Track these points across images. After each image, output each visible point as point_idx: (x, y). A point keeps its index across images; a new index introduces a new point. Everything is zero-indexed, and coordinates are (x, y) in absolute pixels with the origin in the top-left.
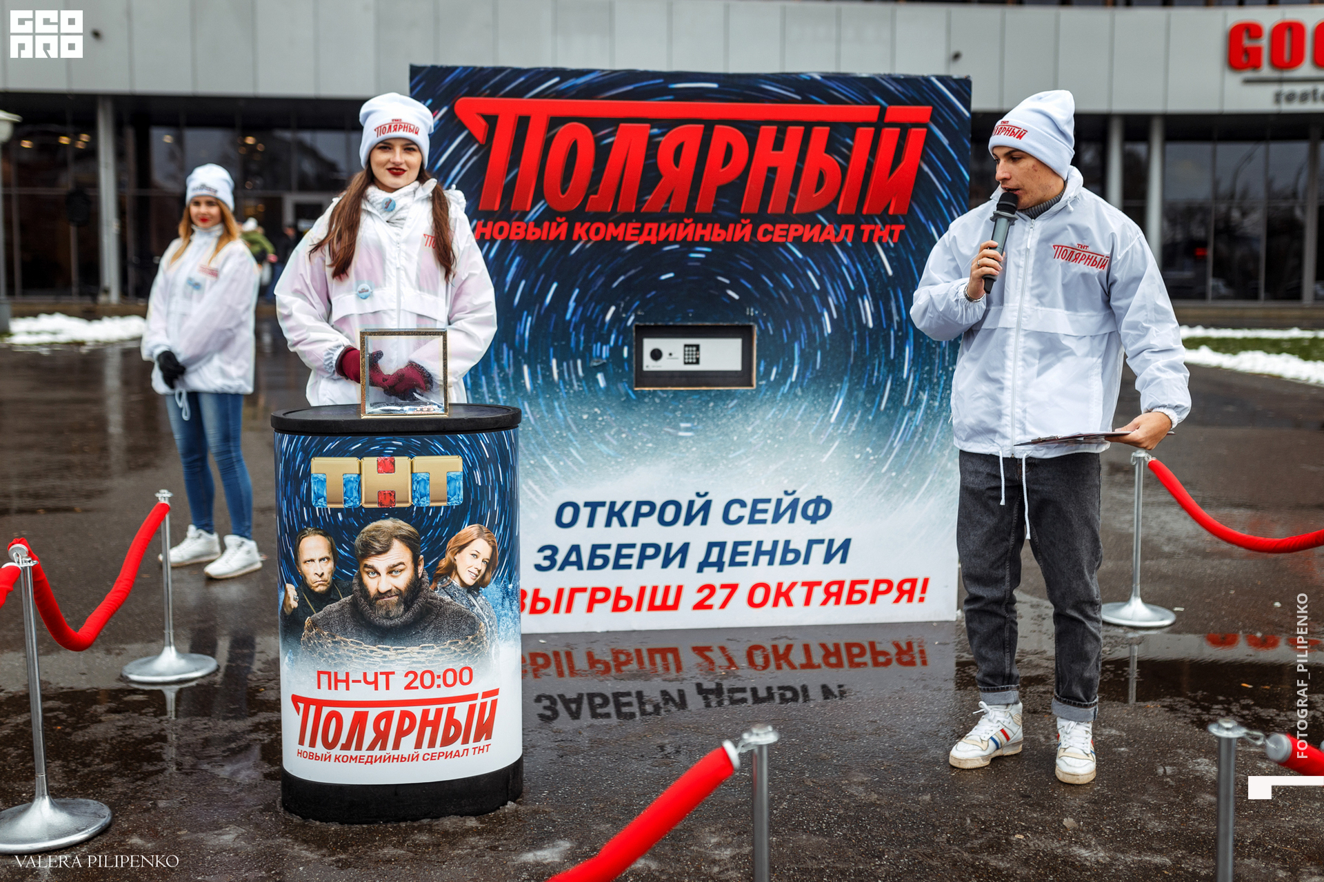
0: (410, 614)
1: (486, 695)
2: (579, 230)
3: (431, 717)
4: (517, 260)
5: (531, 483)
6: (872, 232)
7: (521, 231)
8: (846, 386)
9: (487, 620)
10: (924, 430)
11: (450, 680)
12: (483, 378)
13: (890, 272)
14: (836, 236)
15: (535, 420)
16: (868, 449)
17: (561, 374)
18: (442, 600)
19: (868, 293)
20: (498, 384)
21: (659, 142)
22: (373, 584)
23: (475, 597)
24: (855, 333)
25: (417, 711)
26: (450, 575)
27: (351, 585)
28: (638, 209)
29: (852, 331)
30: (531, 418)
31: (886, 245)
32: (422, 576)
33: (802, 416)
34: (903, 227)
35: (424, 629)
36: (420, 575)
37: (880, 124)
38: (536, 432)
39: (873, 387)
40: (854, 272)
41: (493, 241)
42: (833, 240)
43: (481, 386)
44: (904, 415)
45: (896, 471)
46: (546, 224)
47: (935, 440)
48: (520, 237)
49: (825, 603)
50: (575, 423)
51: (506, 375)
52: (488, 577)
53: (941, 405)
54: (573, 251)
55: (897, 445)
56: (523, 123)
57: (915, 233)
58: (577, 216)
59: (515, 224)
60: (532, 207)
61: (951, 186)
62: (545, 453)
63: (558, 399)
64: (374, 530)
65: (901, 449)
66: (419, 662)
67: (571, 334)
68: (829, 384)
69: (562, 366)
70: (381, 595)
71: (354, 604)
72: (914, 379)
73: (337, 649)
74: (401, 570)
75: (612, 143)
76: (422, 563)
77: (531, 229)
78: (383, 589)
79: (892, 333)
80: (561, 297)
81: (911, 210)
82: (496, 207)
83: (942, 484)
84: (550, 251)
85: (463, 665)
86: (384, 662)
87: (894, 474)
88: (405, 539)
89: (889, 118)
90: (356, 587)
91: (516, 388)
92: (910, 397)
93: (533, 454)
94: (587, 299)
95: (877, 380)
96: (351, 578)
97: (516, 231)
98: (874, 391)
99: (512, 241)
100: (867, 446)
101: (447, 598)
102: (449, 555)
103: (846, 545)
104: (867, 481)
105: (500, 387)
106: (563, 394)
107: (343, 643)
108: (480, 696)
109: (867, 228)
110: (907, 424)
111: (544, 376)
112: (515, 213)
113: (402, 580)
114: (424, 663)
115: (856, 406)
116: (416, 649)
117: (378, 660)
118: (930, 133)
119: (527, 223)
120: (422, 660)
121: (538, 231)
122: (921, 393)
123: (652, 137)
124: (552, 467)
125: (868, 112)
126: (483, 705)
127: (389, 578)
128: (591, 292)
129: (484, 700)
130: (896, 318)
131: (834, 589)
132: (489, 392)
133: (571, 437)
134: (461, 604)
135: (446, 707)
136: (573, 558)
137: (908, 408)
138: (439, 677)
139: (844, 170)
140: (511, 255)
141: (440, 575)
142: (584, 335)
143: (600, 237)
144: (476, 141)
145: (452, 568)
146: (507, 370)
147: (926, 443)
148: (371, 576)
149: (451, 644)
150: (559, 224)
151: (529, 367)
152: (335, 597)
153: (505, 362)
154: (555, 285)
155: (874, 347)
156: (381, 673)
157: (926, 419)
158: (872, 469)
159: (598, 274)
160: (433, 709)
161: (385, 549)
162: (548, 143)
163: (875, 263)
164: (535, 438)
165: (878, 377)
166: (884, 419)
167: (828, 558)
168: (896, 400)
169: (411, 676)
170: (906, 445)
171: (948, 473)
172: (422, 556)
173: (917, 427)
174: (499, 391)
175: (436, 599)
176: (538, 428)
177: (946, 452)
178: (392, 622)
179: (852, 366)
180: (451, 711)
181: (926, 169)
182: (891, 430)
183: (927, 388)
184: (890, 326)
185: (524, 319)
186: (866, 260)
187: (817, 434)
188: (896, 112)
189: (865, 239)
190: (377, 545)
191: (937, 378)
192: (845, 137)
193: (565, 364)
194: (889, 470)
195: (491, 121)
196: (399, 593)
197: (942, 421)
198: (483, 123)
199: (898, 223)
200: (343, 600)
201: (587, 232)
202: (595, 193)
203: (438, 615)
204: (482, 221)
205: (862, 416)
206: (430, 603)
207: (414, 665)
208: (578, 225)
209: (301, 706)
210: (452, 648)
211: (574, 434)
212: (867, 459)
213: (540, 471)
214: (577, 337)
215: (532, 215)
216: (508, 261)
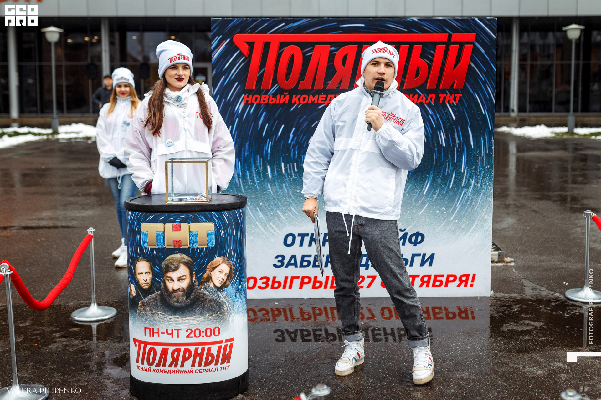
0: (188, 301)
1: (227, 341)
2: (295, 98)
3: (199, 352)
4: (264, 113)
5: (271, 224)
6: (445, 97)
7: (266, 99)
8: (431, 176)
9: (227, 304)
10: (472, 198)
11: (209, 334)
12: (248, 172)
13: (454, 118)
14: (426, 100)
15: (273, 193)
16: (443, 208)
17: (286, 170)
18: (204, 294)
19: (443, 129)
20: (255, 175)
21: (335, 54)
22: (171, 286)
23: (221, 292)
24: (436, 149)
25: (192, 349)
26: (208, 281)
27: (160, 286)
28: (324, 88)
29: (434, 148)
30: (271, 192)
31: (452, 104)
32: (195, 282)
33: (408, 191)
34: (461, 95)
35: (196, 308)
36: (193, 282)
37: (448, 43)
38: (274, 199)
39: (446, 176)
40: (435, 118)
41: (252, 105)
42: (424, 102)
43: (246, 176)
44: (462, 191)
45: (458, 219)
46: (278, 96)
47: (478, 204)
48: (266, 102)
49: (421, 286)
50: (293, 194)
51: (259, 170)
52: (228, 283)
53: (481, 186)
54: (292, 109)
55: (458, 206)
56: (267, 46)
57: (467, 98)
58: (293, 92)
59: (263, 96)
60: (272, 88)
61: (486, 74)
62: (279, 209)
63: (285, 182)
64: (171, 259)
65: (460, 208)
66: (193, 324)
67: (291, 150)
68: (423, 175)
69: (287, 166)
70: (174, 291)
71: (162, 295)
72: (467, 173)
73: (153, 317)
74: (184, 279)
75: (311, 55)
76: (195, 276)
77: (271, 98)
78: (175, 288)
79: (455, 149)
80: (286, 132)
81: (465, 86)
82: (254, 88)
83: (482, 226)
84: (280, 109)
85: (215, 326)
86: (176, 324)
87: (457, 221)
88: (186, 264)
89: (453, 40)
90: (162, 287)
91: (264, 177)
92: (465, 182)
93: (272, 210)
94: (299, 132)
95: (448, 173)
96: (160, 283)
97: (263, 99)
98: (447, 179)
99: (262, 104)
100: (443, 206)
101: (207, 293)
102: (208, 272)
103: (432, 256)
104: (443, 224)
105: (256, 176)
106: (287, 180)
107: (156, 314)
108: (224, 342)
109: (442, 96)
110: (463, 195)
111: (278, 171)
112: (263, 90)
113: (185, 284)
114: (195, 325)
115: (437, 186)
116: (192, 318)
117: (173, 323)
118: (475, 47)
119: (269, 96)
120: (195, 323)
121: (274, 99)
122: (471, 180)
123: (331, 51)
124: (282, 216)
125: (443, 37)
126: (226, 346)
127: (179, 283)
128: (301, 129)
129: (226, 344)
130: (457, 141)
131: (426, 279)
132: (251, 179)
133: (291, 201)
134: (214, 296)
135: (206, 347)
136: (293, 261)
137: (464, 187)
138: (203, 332)
139: (430, 67)
140: (261, 111)
141: (204, 282)
142: (297, 150)
143: (305, 102)
144: (244, 55)
145: (209, 278)
146: (259, 168)
147: (473, 205)
148: (170, 281)
149: (209, 316)
150: (285, 96)
151: (270, 167)
152: (153, 292)
153: (258, 164)
154: (283, 126)
155: (446, 156)
156: (175, 330)
157: (474, 193)
158: (445, 219)
159: (305, 120)
160: (200, 348)
161: (177, 269)
162: (279, 56)
163: (446, 113)
164: (273, 202)
165: (448, 171)
166: (451, 193)
167: (423, 263)
168: (458, 183)
169: (189, 331)
170: (463, 206)
171: (485, 221)
172: (194, 272)
173: (468, 197)
174: (255, 178)
175: (202, 293)
176: (275, 197)
177: (484, 210)
178: (180, 305)
179: (434, 166)
180: (209, 349)
181: (473, 65)
182: (455, 199)
183: (474, 177)
184: (454, 145)
185: (268, 142)
186: (442, 112)
187: (417, 200)
188: (456, 37)
189: (441, 101)
190: (172, 267)
191: (479, 172)
192: (430, 50)
193: (288, 165)
194: (454, 219)
195: (251, 45)
196: (183, 290)
197: (482, 194)
198: (247, 46)
199: (458, 93)
200: (156, 293)
201: (299, 99)
202: (303, 80)
203: (202, 301)
204: (247, 95)
205: (440, 191)
206: (198, 295)
207: (191, 326)
208: (294, 96)
209: (137, 344)
210: (210, 318)
211: (293, 200)
212: (442, 213)
213: (276, 218)
214: (294, 151)
215: (272, 91)
216: (259, 114)
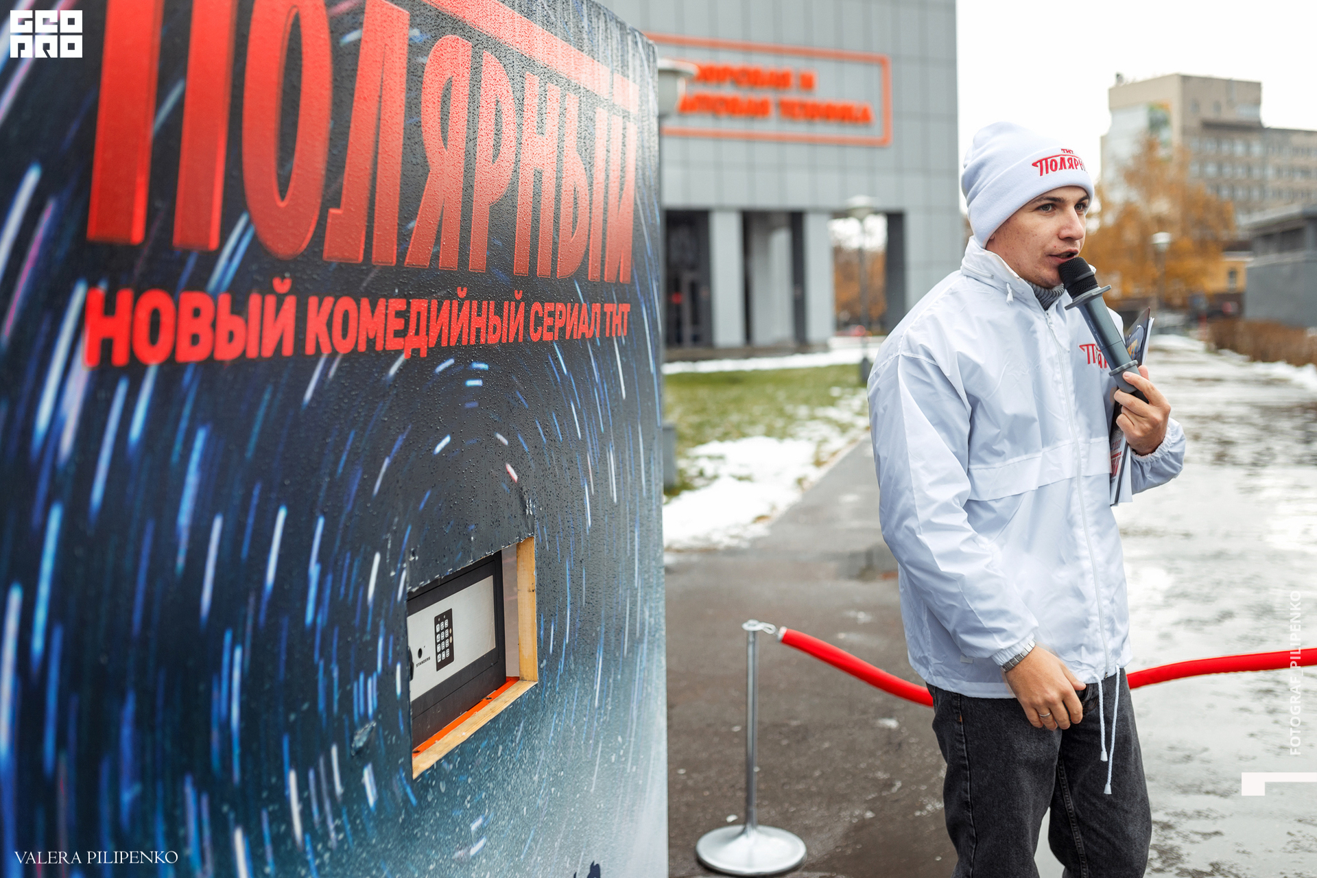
2: (315, 320)
4: (199, 439)
6: (611, 316)
7: (202, 326)
13: (625, 395)
14: (589, 326)
17: (305, 811)
19: (612, 438)
28: (400, 260)
31: (620, 343)
34: (629, 308)
40: (602, 398)
41: (135, 372)
42: (587, 335)
46: (254, 300)
48: (202, 350)
54: (308, 393)
58: (309, 273)
59: (191, 300)
60: (223, 237)
61: (651, 234)
67: (316, 670)
69: (307, 784)
77: (227, 320)
79: (628, 507)
80: (294, 556)
82: (138, 234)
84: (267, 396)
87: (634, 769)
94: (337, 541)
99: (184, 367)
109: (608, 310)
111: (275, 841)
112: (184, 257)
119: (215, 300)
121: (239, 325)
123: (412, 49)
128: (343, 521)
140: (184, 424)
142: (339, 662)
143: (350, 343)
150: (278, 301)
151: (246, 831)
153: (192, 847)
154: (282, 514)
159: (352, 459)
163: (615, 378)
166: (627, 674)
185: (225, 659)
186: (609, 372)
187: (586, 748)
189: (607, 331)
193: (311, 775)
194: (632, 764)
199: (626, 299)
201: (330, 326)
202: (337, 199)
204: (102, 288)
208: (313, 301)
214: (328, 672)
215: (224, 269)
216: (178, 447)
